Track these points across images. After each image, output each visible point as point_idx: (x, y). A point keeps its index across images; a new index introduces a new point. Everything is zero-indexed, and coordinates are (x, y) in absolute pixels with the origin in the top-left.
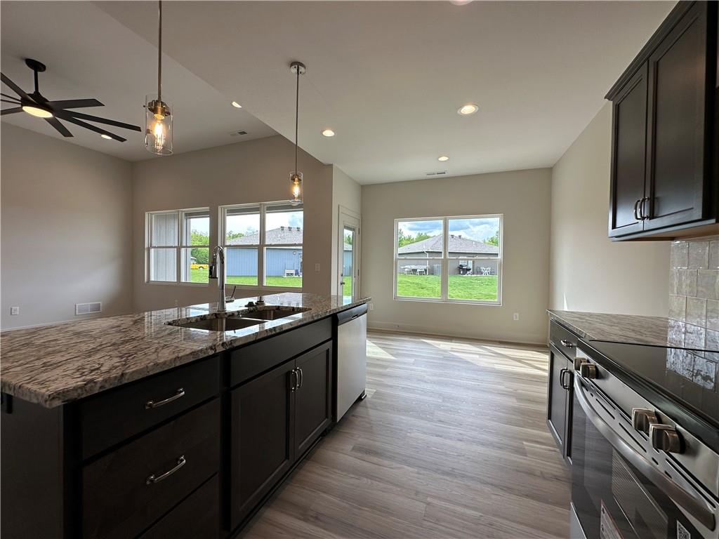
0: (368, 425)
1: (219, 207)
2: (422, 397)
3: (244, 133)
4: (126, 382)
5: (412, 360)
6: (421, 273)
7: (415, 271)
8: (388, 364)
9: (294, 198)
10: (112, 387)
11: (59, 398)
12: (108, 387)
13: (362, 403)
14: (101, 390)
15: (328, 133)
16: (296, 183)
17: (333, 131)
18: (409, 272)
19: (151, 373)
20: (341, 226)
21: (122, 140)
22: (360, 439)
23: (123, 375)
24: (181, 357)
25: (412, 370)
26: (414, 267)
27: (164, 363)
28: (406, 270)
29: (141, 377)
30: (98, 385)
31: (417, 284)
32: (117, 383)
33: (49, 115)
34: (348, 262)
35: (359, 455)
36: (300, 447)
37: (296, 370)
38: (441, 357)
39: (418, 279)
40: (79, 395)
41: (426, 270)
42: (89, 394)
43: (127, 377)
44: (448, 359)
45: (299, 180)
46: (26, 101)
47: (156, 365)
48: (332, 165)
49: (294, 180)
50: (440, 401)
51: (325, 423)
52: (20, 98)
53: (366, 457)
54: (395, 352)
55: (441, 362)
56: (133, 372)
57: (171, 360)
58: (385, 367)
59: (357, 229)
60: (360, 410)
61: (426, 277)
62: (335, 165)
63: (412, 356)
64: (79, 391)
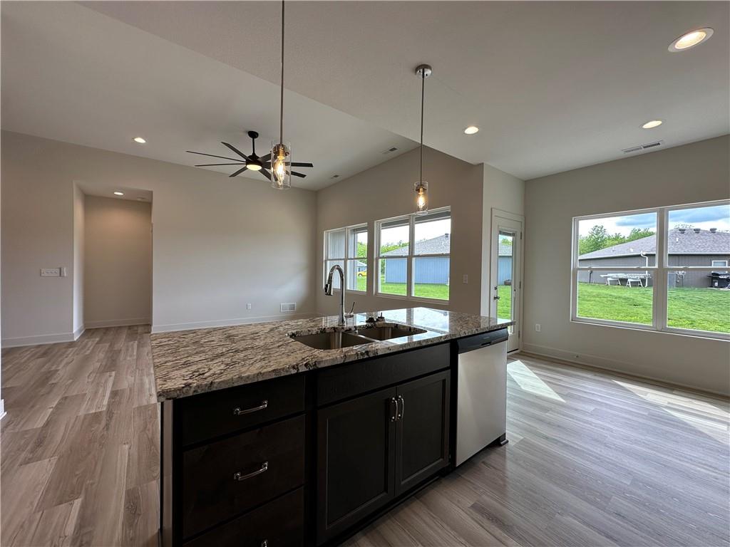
0: (501, 483)
1: (375, 222)
2: (594, 467)
3: (395, 149)
4: (215, 389)
5: (591, 408)
6: (635, 284)
7: (624, 281)
8: (553, 406)
9: (419, 210)
10: (203, 392)
11: (164, 396)
12: (200, 391)
13: (500, 449)
14: (195, 394)
15: (472, 130)
16: (421, 193)
17: (477, 127)
18: (614, 283)
19: (236, 385)
20: (495, 231)
21: (303, 176)
22: (484, 497)
23: (212, 382)
24: (264, 373)
25: (587, 422)
26: (622, 275)
27: (248, 377)
28: (609, 279)
29: (227, 386)
30: (193, 390)
31: (625, 299)
32: (207, 390)
33: (259, 168)
34: (506, 271)
35: (479, 517)
36: (403, 483)
37: (397, 398)
38: (646, 414)
39: (628, 292)
40: (178, 395)
41: (643, 281)
42: (185, 396)
43: (215, 385)
44: (660, 419)
45: (424, 190)
46: (248, 162)
47: (240, 378)
48: (483, 164)
49: (418, 190)
50: (629, 484)
51: (439, 463)
52: (245, 160)
53: (486, 523)
54: (566, 392)
55: (644, 421)
56: (222, 381)
57: (254, 375)
58: (546, 410)
59: (519, 235)
60: (493, 457)
61: (642, 289)
62: (488, 163)
63: (592, 402)
64: (178, 392)
